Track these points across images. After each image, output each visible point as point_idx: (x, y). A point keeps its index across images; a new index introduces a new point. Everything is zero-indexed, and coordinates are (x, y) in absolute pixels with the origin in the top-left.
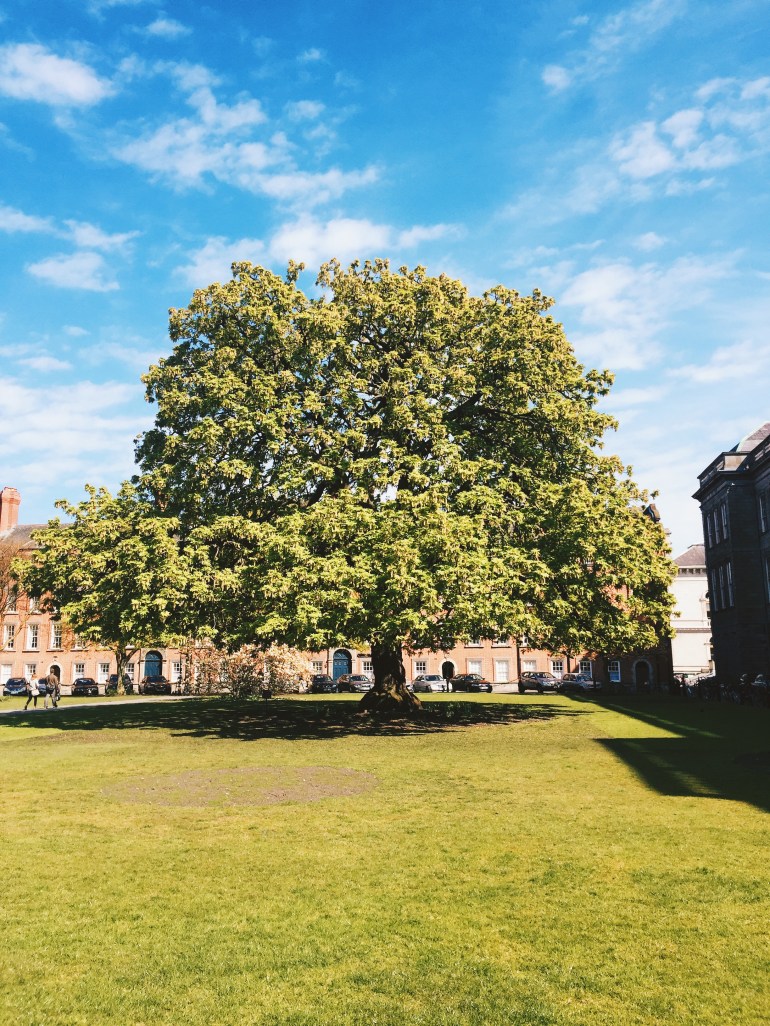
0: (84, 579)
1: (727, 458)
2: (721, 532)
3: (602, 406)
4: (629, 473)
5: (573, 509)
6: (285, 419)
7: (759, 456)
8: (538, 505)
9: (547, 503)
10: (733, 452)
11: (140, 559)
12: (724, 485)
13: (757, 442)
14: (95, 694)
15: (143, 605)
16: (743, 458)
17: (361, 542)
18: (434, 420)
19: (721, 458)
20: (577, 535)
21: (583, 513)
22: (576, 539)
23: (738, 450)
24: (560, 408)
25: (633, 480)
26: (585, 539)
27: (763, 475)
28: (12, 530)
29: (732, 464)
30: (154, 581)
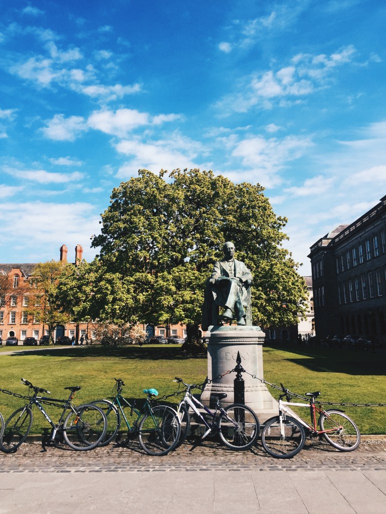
0: (82, 297)
1: (323, 240)
2: (320, 272)
3: (283, 231)
4: (291, 255)
5: (274, 272)
6: (163, 235)
7: (337, 240)
8: (259, 270)
9: (263, 269)
10: (325, 238)
11: (108, 290)
12: (322, 252)
13: (336, 234)
14: (36, 345)
15: (109, 308)
16: (330, 240)
17: (195, 285)
18: (220, 236)
19: (321, 240)
20: (276, 282)
21: (278, 274)
22: (275, 284)
23: (328, 237)
24: (269, 232)
25: (292, 258)
26: (279, 284)
27: (338, 249)
29: (325, 243)
30: (113, 299)
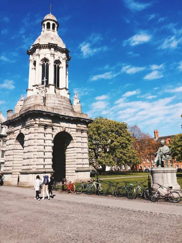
28: (158, 138)
